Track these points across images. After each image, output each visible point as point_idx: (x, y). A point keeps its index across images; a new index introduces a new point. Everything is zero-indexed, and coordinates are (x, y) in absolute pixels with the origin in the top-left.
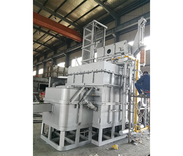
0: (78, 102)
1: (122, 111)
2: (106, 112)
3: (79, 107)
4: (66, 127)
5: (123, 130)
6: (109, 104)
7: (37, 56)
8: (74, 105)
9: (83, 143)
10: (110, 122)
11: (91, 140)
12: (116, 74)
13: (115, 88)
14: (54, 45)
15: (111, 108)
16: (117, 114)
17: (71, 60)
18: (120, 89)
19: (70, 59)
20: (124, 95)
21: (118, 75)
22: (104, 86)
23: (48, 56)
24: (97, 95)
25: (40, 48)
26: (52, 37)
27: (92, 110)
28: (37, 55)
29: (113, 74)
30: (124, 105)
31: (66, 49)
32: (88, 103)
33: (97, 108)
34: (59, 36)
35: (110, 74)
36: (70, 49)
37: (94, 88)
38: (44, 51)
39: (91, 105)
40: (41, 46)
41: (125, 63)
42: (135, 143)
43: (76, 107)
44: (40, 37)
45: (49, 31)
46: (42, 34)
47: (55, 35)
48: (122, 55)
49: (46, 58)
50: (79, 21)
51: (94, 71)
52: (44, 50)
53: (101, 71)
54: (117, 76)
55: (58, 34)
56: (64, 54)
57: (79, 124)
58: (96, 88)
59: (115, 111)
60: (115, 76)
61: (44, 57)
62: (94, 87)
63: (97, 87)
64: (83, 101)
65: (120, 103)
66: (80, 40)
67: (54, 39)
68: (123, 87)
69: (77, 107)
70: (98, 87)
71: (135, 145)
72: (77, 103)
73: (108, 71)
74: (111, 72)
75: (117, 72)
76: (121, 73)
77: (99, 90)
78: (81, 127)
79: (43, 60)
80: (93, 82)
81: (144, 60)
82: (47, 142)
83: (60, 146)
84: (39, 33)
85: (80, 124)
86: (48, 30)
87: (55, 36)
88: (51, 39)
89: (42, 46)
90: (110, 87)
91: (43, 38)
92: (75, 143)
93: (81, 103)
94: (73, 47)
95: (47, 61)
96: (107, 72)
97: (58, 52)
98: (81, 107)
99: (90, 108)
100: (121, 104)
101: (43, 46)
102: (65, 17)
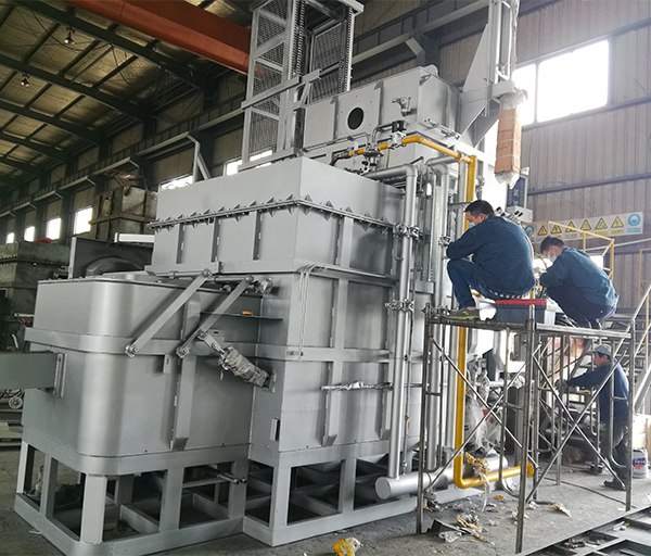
0: (173, 343)
1: (392, 389)
2: (308, 391)
3: (178, 369)
4: (111, 456)
5: (391, 474)
6: (327, 355)
7: (65, 148)
8: (152, 360)
9: (200, 531)
10: (331, 440)
11: (242, 520)
12: (361, 218)
13: (356, 283)
14: (143, 95)
15: (337, 375)
16: (370, 403)
17: (222, 164)
19: (217, 162)
20: (401, 315)
21: (374, 225)
22: (298, 273)
23: (118, 146)
24: (270, 314)
25: (78, 110)
26: (130, 55)
27: (243, 382)
28: (65, 144)
29: (348, 222)
30: (398, 361)
31: (198, 112)
32: (219, 348)
33: (266, 375)
34: (162, 48)
35: (332, 221)
36: (216, 112)
37: (257, 284)
38: (98, 123)
39: (237, 361)
40: (81, 98)
41: (409, 172)
42: (447, 534)
43: (159, 368)
44: (74, 55)
45: (113, 28)
46: (83, 41)
47: (143, 44)
48: (395, 134)
49: (105, 156)
51: (259, 203)
52: (97, 119)
53: (289, 207)
54: (370, 230)
55: (156, 41)
56: (186, 139)
57: (175, 446)
58: (265, 285)
59: (357, 386)
60: (360, 227)
61: (96, 152)
62: (256, 278)
63: (271, 277)
64: (196, 339)
65: (383, 352)
67: (142, 64)
68: (399, 281)
69: (168, 367)
70: (275, 279)
71: (444, 540)
72: (165, 347)
73: (323, 206)
74: (337, 209)
75: (372, 212)
76: (389, 216)
77: (280, 292)
78: (190, 458)
79: (91, 169)
80: (255, 258)
81: (511, 158)
82: (34, 524)
83: (81, 541)
84: (69, 39)
85: (180, 445)
86: (109, 23)
87: (146, 52)
88: (124, 65)
89: (88, 98)
90: (335, 280)
91: (88, 61)
92: (157, 532)
93: (187, 349)
94: (227, 102)
95: (111, 171)
96: (317, 210)
97: (164, 125)
98: (189, 367)
99: (229, 374)
100: (387, 356)
101: (89, 101)
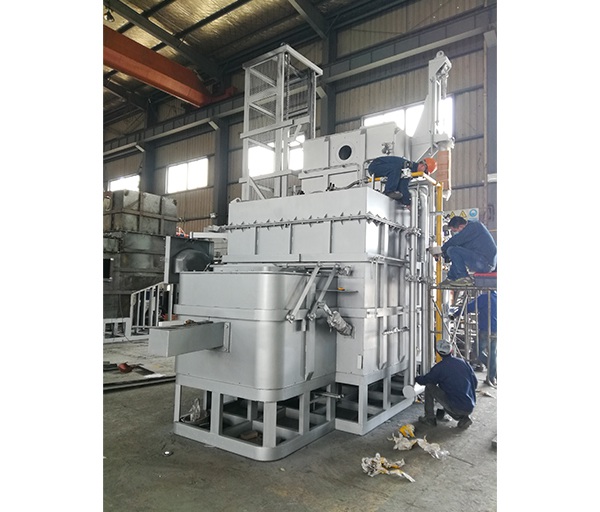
0: (305, 312)
4: (278, 389)
6: (380, 313)
8: (296, 323)
9: (318, 430)
10: (383, 366)
11: (334, 421)
12: (391, 224)
13: (390, 264)
15: (384, 325)
16: (395, 341)
17: (164, 167)
18: (400, 267)
19: (159, 165)
21: (395, 228)
22: (369, 262)
24: (346, 288)
30: (412, 313)
31: (142, 126)
32: (330, 313)
33: (350, 327)
35: (379, 226)
36: (160, 128)
39: (338, 320)
50: (196, 32)
51: (330, 216)
53: (360, 220)
54: (393, 231)
56: (134, 147)
57: (307, 378)
58: (347, 270)
59: (395, 331)
62: (340, 265)
63: (349, 265)
64: (318, 307)
65: (400, 308)
66: (201, 102)
68: (409, 262)
69: (303, 327)
70: (352, 266)
72: (302, 315)
73: (377, 218)
74: (381, 218)
78: (314, 385)
80: (331, 252)
83: (264, 447)
85: (310, 377)
90: (381, 265)
96: (374, 221)
99: (334, 329)
100: (402, 310)
102: (147, 14)
